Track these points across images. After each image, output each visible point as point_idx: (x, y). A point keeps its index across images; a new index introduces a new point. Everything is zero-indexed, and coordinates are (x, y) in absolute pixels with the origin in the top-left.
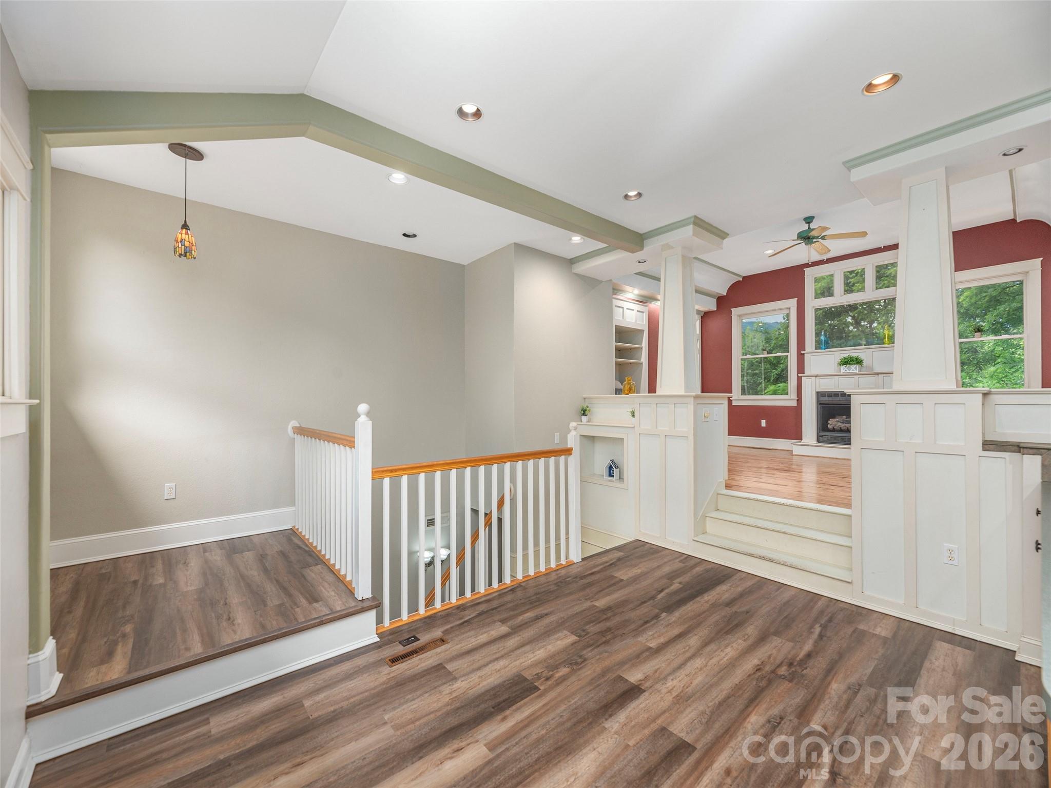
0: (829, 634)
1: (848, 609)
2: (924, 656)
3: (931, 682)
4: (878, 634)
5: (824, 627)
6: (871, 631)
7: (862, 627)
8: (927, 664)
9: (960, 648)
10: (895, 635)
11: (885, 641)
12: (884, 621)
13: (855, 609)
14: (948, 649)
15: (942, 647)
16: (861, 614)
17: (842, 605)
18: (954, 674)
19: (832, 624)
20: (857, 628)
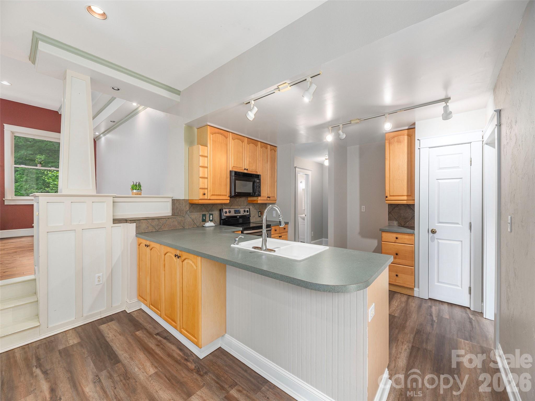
0: (48, 367)
1: (41, 344)
2: (103, 337)
3: (118, 345)
4: (73, 344)
5: (40, 366)
6: (68, 345)
7: (61, 347)
8: (108, 340)
9: (109, 323)
10: (80, 337)
11: (80, 344)
12: (68, 335)
13: (44, 341)
14: (107, 327)
15: (103, 327)
16: (52, 342)
17: (34, 345)
18: (120, 335)
19: (42, 360)
20: (59, 350)
